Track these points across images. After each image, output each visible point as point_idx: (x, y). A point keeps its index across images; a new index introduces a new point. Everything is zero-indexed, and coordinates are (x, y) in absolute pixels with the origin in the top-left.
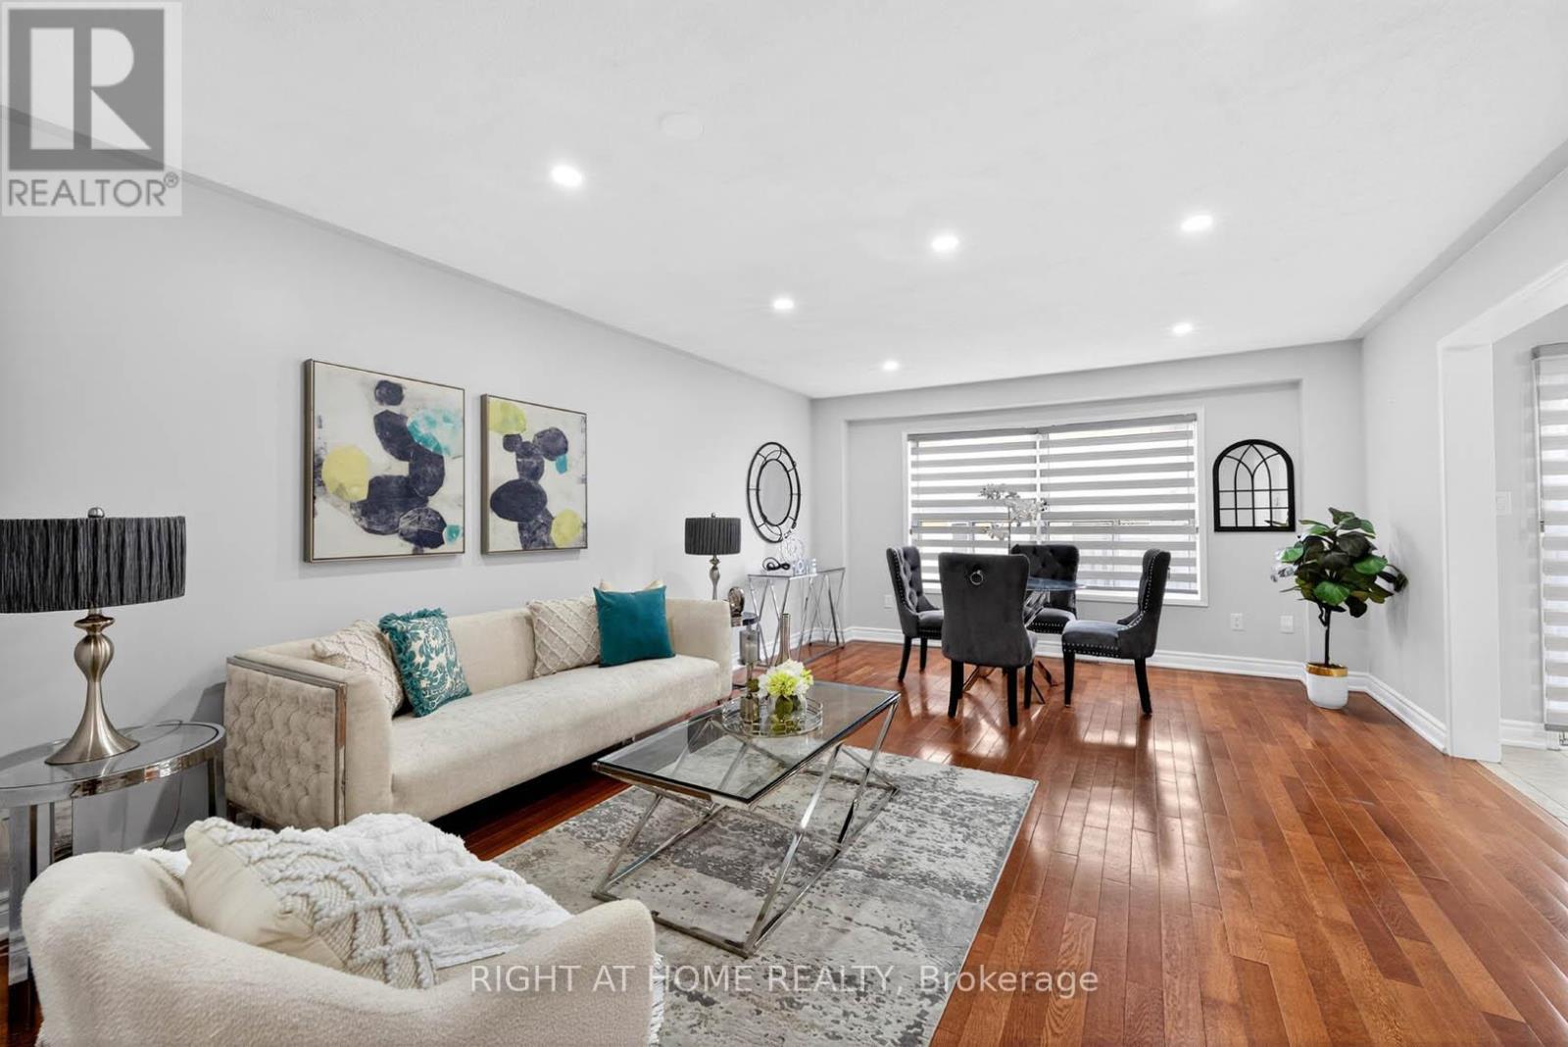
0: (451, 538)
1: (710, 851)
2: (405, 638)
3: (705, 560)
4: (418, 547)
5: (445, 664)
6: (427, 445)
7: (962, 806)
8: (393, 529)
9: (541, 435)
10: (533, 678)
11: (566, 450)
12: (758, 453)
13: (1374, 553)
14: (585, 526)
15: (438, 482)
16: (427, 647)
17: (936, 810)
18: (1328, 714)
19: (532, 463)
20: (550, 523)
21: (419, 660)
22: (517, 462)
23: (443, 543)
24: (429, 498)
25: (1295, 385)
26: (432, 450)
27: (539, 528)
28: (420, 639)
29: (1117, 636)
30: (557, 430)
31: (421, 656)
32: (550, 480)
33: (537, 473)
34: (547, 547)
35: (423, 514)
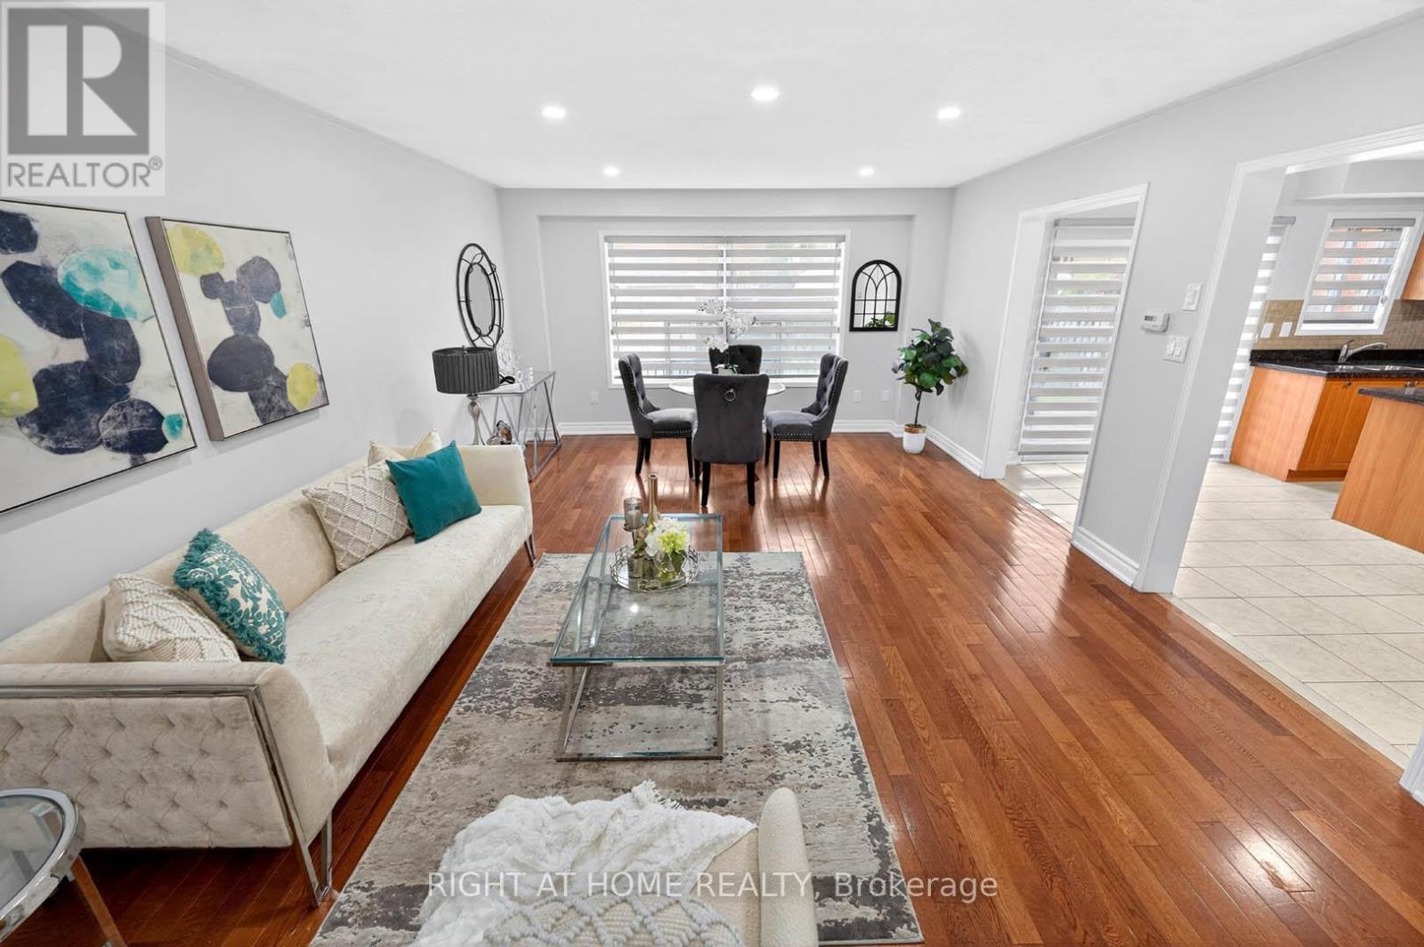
0: (175, 432)
1: (620, 684)
2: (219, 588)
3: (461, 399)
4: (136, 456)
5: (270, 598)
6: (100, 308)
7: (769, 586)
8: (92, 441)
9: (243, 270)
10: (338, 572)
11: (278, 285)
12: (461, 259)
13: (954, 353)
14: (321, 379)
15: (132, 360)
16: (248, 588)
17: (755, 595)
18: (916, 458)
19: (243, 310)
20: (285, 384)
21: (245, 605)
22: (226, 311)
23: (166, 442)
24: (129, 385)
25: (910, 218)
26: (109, 314)
27: (273, 394)
28: (236, 582)
29: (811, 425)
30: (262, 259)
31: (246, 601)
32: (271, 330)
33: (253, 324)
34: (287, 413)
35: (128, 410)
